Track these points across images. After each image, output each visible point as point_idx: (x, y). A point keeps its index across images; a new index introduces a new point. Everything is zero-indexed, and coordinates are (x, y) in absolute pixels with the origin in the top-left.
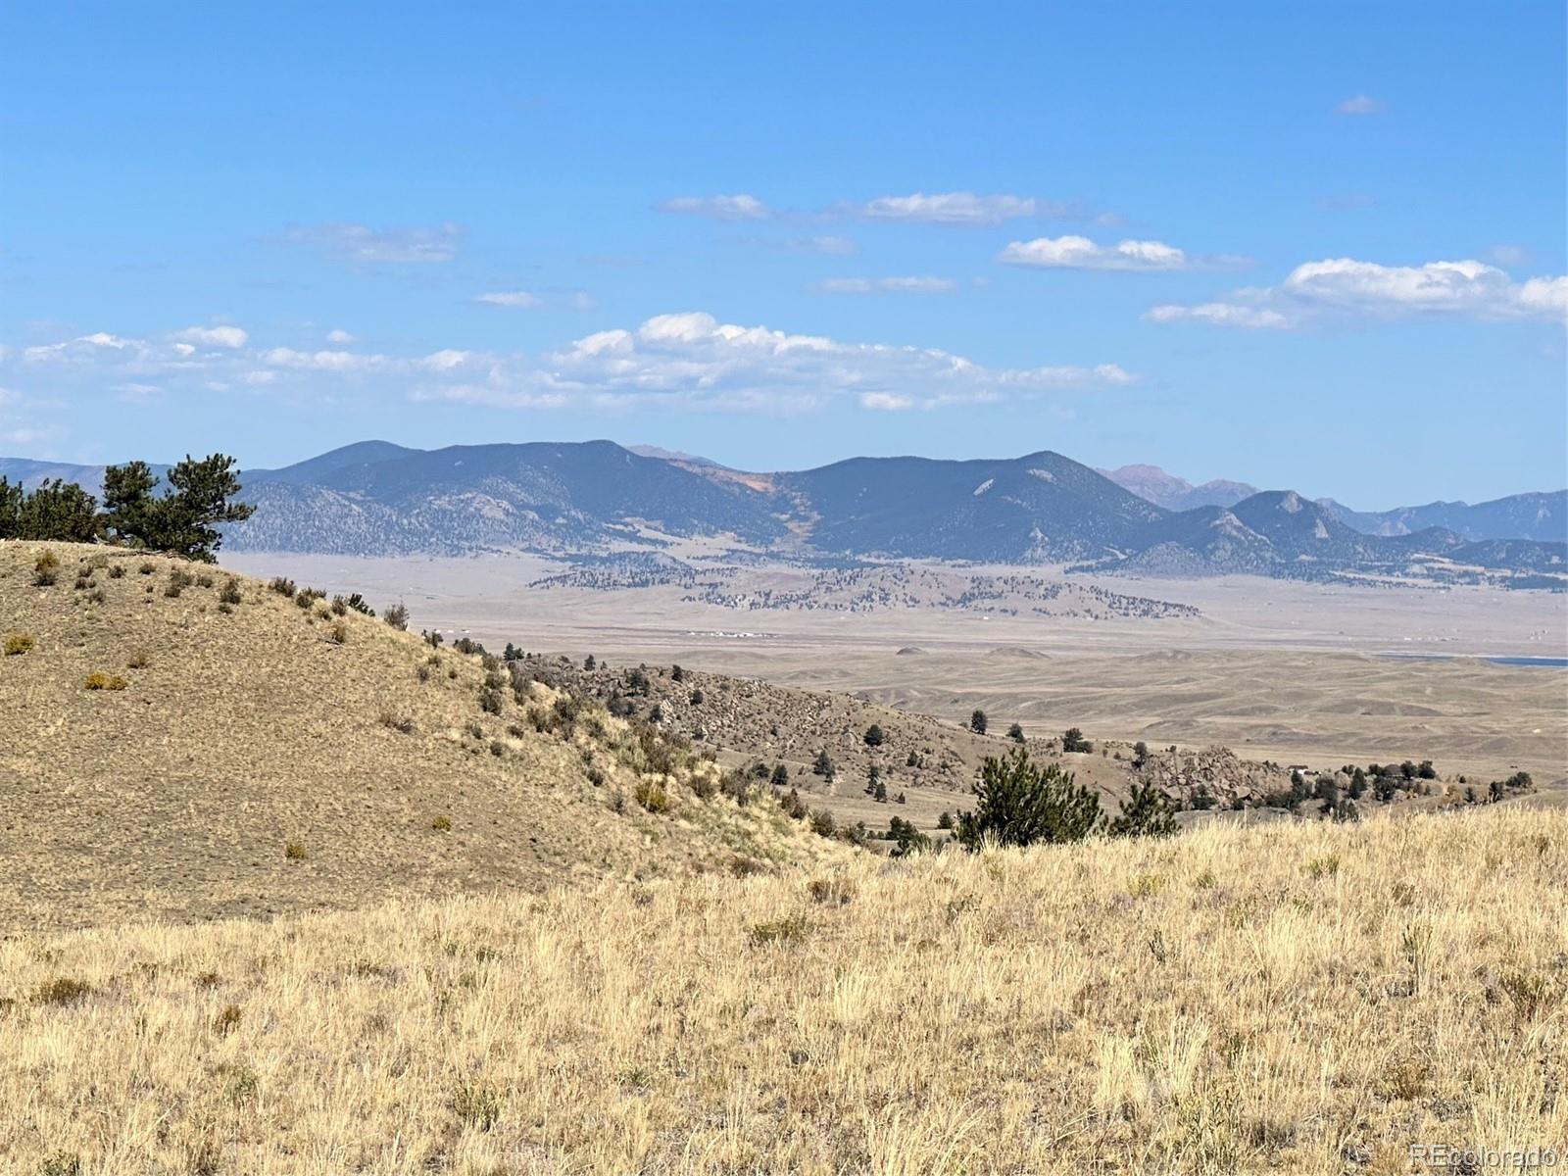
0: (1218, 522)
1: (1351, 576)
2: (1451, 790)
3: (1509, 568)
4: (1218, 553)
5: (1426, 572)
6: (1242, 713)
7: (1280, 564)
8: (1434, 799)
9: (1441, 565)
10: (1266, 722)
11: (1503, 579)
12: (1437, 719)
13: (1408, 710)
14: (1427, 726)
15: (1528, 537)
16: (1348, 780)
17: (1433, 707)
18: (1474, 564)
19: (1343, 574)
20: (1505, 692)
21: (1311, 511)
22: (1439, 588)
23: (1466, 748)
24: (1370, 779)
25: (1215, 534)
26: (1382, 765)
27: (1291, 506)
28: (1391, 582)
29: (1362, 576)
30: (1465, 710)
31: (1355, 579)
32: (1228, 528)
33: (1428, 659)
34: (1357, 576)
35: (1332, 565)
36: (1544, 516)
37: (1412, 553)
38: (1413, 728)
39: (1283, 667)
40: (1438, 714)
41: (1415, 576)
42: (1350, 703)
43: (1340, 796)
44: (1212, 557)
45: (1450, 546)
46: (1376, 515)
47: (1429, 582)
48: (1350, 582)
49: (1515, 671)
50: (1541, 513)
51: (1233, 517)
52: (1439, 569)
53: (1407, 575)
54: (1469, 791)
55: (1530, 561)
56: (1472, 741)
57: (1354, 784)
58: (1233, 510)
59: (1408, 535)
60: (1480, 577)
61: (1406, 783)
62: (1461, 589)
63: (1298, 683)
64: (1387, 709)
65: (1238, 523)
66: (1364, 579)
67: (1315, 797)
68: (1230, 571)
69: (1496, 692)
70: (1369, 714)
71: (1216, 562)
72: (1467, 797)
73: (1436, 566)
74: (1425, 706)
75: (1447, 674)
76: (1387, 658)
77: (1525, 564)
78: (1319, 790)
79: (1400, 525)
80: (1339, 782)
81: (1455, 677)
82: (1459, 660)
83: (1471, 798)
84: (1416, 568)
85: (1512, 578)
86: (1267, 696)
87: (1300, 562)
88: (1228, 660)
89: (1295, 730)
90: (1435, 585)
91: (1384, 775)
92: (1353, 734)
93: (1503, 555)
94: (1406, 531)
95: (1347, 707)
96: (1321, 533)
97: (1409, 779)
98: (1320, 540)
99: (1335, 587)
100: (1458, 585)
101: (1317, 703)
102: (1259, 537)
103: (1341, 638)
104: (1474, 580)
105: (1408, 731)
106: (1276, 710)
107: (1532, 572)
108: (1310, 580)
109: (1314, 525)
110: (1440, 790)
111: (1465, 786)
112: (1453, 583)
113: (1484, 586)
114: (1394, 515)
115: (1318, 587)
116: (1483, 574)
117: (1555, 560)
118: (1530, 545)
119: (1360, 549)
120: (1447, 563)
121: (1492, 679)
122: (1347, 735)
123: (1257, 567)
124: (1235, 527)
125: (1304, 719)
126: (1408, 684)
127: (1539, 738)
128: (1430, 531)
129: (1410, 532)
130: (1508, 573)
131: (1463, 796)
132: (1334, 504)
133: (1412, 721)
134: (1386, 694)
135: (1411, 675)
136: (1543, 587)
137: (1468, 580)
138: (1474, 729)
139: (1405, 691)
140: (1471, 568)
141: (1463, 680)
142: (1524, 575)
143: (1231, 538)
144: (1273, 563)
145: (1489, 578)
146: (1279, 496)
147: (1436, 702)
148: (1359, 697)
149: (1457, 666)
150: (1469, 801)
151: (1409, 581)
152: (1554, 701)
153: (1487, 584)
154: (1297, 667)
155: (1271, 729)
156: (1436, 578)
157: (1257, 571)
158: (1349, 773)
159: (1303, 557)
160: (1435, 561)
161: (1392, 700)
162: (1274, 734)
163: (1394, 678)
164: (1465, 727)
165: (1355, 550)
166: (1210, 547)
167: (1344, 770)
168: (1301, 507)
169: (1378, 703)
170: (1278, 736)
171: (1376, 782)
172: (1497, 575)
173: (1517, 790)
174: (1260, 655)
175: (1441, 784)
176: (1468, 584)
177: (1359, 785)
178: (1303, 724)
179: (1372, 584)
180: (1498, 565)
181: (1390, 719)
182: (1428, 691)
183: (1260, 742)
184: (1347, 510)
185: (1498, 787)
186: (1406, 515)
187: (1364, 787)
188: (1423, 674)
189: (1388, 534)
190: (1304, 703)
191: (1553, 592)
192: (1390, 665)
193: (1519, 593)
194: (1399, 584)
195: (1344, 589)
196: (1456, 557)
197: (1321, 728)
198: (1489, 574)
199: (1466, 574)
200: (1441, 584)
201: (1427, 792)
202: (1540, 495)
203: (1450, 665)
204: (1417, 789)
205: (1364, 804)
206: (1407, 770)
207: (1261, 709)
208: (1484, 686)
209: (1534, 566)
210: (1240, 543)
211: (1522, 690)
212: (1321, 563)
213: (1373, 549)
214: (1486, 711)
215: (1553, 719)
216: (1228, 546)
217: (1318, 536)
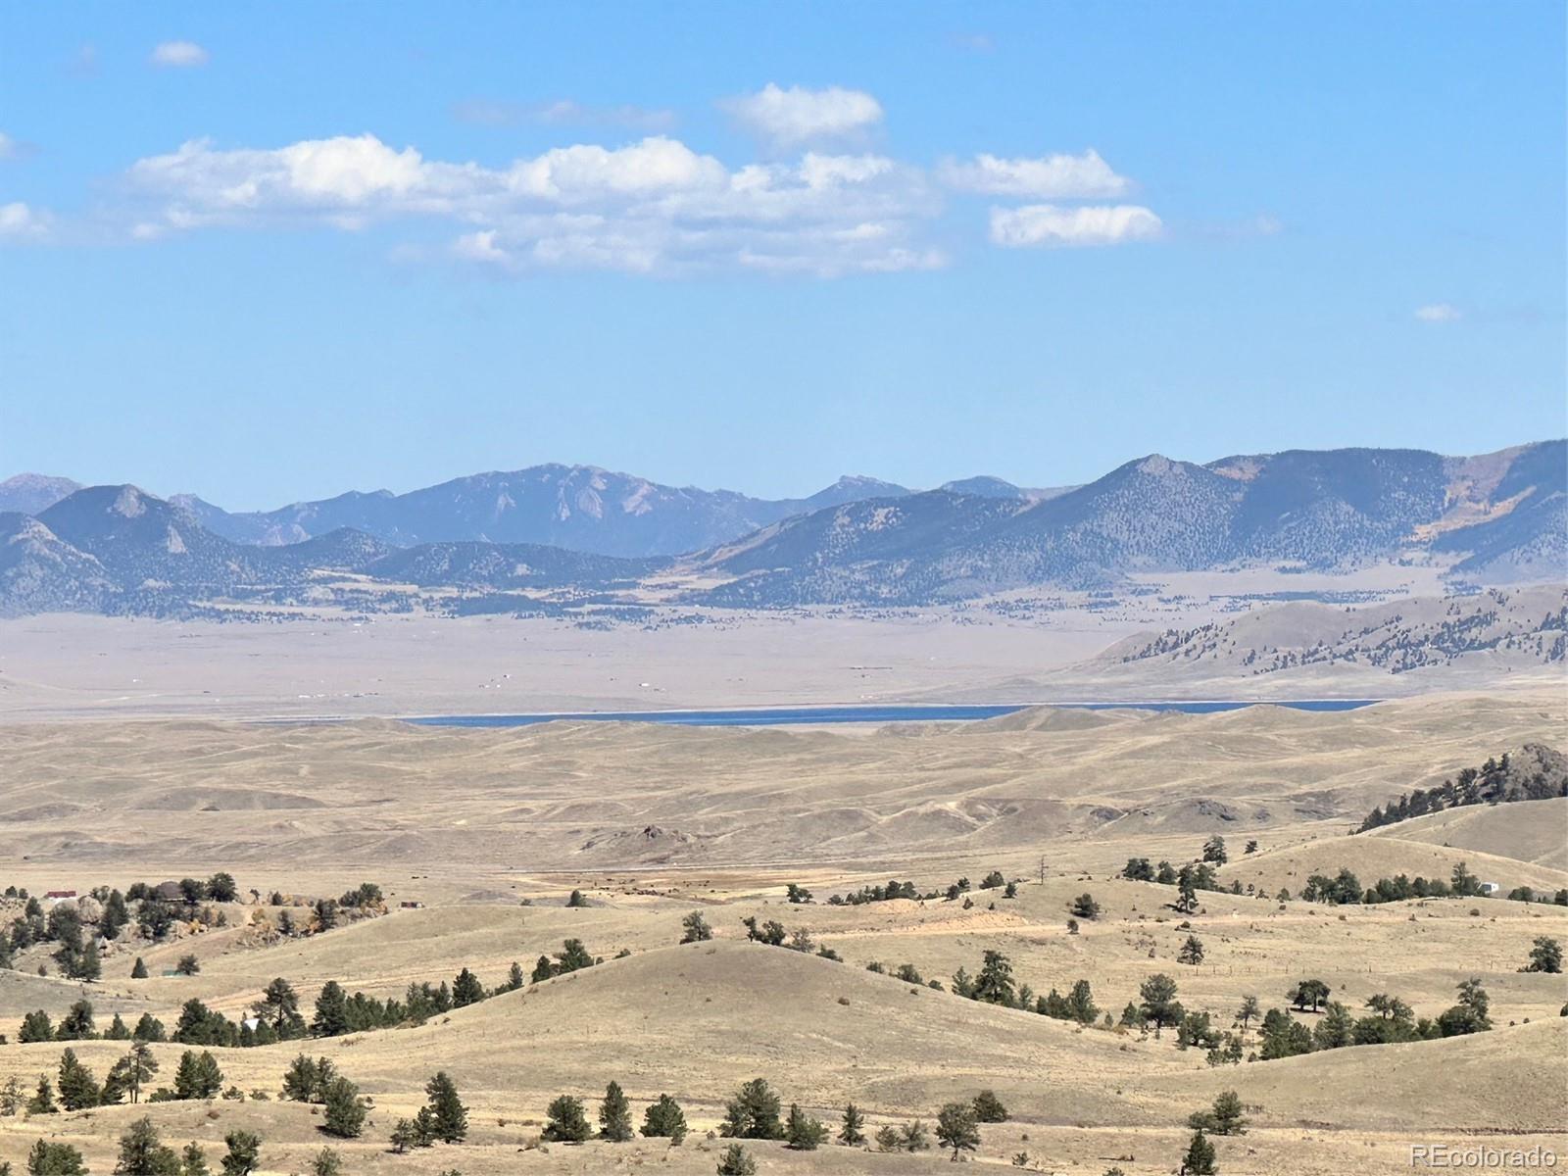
0: (20, 537)
1: (222, 607)
2: (258, 916)
3: (453, 585)
4: (21, 583)
5: (332, 597)
6: (23, 817)
7: (115, 595)
8: (229, 932)
9: (356, 586)
10: (58, 829)
11: (446, 602)
12: (315, 811)
13: (273, 801)
14: (296, 823)
15: (484, 538)
16: (100, 909)
17: (312, 794)
18: (404, 581)
19: (209, 605)
20: (418, 767)
21: (158, 514)
22: (352, 619)
23: (355, 852)
24: (132, 906)
25: (15, 555)
26: (152, 882)
27: (130, 507)
28: (281, 614)
29: (238, 607)
30: (357, 797)
31: (227, 611)
32: (37, 544)
33: (313, 724)
34: (231, 607)
35: (193, 592)
36: (507, 505)
37: (311, 569)
38: (275, 827)
39: (93, 745)
40: (318, 804)
41: (316, 602)
42: (184, 793)
43: (87, 935)
44: (14, 589)
45: (366, 556)
46: (258, 515)
47: (337, 611)
48: (220, 616)
49: (440, 734)
50: (501, 501)
51: (43, 528)
52: (352, 591)
53: (303, 602)
54: (284, 916)
55: (485, 573)
56: (361, 842)
57: (108, 916)
58: (42, 517)
59: (309, 542)
60: (412, 601)
61: (187, 910)
62: (385, 620)
63: (113, 768)
64: (243, 800)
65: (51, 536)
66: (241, 611)
67: (49, 938)
68: (41, 607)
69: (406, 768)
70: (213, 809)
71: (21, 596)
72: (280, 925)
73: (347, 586)
74: (299, 793)
75: (337, 743)
76: (252, 727)
77: (479, 578)
78: (54, 928)
79: (297, 528)
80: (85, 914)
81: (351, 747)
82: (357, 724)
83: (287, 929)
84: (318, 592)
85: (459, 599)
86: (60, 789)
87: (145, 591)
88: (16, 740)
89: (99, 839)
90: (347, 615)
91: (153, 898)
92: (187, 841)
93: (446, 567)
94: (305, 537)
95: (180, 800)
96: (176, 545)
97: (194, 904)
98: (174, 555)
99: (198, 624)
100: (380, 615)
101: (135, 797)
102: (85, 555)
103: (205, 700)
104: (403, 605)
105: (269, 832)
106: (75, 809)
107: (488, 589)
108: (160, 616)
109: (164, 534)
110: (242, 919)
111: (280, 908)
112: (374, 611)
113: (419, 612)
114: (287, 514)
115: (172, 626)
116: (416, 595)
117: (522, 569)
118: (485, 548)
119: (234, 567)
120: (364, 582)
121: (402, 749)
122: (176, 842)
123: (82, 600)
124: (47, 542)
125: (116, 821)
126: (274, 762)
127: (462, 833)
128: (337, 535)
129: (310, 537)
130: (453, 592)
131: (275, 925)
132: (198, 502)
133: (277, 817)
134: (241, 777)
135: (284, 748)
136: (504, 611)
137: (394, 605)
138: (366, 824)
139: (269, 772)
140: (398, 587)
141: (360, 752)
142: (476, 594)
143: (42, 561)
144: (105, 592)
145: (425, 601)
146: (109, 494)
147: (315, 787)
148: (202, 784)
149: (355, 731)
150: (285, 932)
151: (308, 611)
152: (491, 776)
153: (422, 609)
154: (116, 745)
155: (63, 839)
156: (348, 605)
157: (81, 606)
158: (102, 899)
159: (151, 583)
160: (344, 579)
161: (247, 787)
162: (66, 846)
163: (254, 755)
164: (351, 821)
165: (227, 567)
166: (10, 573)
167: (94, 895)
168: (144, 507)
169: (228, 792)
170: (71, 849)
171: (143, 909)
172: (437, 596)
173: (357, 911)
174: (64, 729)
175: (243, 908)
176: (397, 611)
177: (115, 918)
178: (114, 829)
179: (253, 617)
180: (437, 581)
181: (245, 815)
182: (304, 771)
183: (44, 859)
184: (218, 511)
185: (326, 908)
186: (303, 514)
187: (124, 919)
188: (300, 746)
189: (278, 542)
190: (119, 796)
191: (520, 617)
192: (256, 735)
193: (468, 622)
194: (293, 616)
195: (213, 626)
196: (379, 572)
197: (138, 833)
198: (425, 595)
199: (391, 596)
200: (355, 614)
201: (221, 922)
202: (497, 474)
203: (345, 731)
204: (205, 918)
205: (123, 946)
206: (190, 891)
207: (50, 810)
208: (390, 759)
209: (491, 580)
210: (54, 566)
211: (446, 763)
212: (177, 590)
213: (253, 566)
214: (388, 795)
215: (486, 803)
216: (38, 573)
217: (172, 549)
